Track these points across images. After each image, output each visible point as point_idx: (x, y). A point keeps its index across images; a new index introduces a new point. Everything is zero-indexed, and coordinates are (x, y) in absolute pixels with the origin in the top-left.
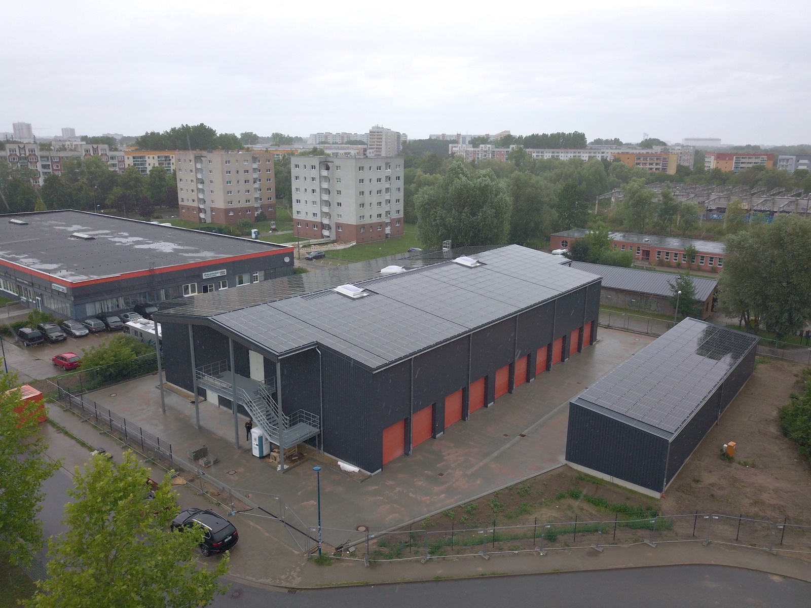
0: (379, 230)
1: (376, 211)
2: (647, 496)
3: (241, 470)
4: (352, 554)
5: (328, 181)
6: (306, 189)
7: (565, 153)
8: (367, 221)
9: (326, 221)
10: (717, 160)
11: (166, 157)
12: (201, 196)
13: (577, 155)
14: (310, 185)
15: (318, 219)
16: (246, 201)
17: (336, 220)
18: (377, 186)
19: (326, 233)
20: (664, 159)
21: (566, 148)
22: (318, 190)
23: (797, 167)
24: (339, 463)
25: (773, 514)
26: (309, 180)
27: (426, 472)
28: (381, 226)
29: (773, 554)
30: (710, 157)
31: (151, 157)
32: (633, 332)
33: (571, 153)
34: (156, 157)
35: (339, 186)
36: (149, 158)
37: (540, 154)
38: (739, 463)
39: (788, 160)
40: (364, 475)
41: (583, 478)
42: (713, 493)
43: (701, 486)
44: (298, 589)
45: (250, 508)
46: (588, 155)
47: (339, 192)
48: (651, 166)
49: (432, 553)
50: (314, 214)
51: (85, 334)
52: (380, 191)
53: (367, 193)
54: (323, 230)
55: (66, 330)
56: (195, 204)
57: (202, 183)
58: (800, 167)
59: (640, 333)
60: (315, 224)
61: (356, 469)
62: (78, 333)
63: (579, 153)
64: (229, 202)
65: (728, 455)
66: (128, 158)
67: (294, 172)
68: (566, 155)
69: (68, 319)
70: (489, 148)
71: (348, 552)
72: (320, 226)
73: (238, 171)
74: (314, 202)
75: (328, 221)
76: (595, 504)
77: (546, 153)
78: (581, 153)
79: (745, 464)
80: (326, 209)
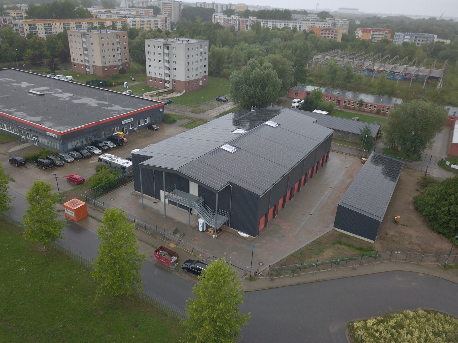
0: (196, 83)
1: (195, 72)
2: (369, 242)
3: (196, 238)
4: (262, 275)
5: (168, 55)
6: (155, 60)
7: (279, 22)
8: (190, 79)
9: (167, 79)
10: (363, 32)
11: (48, 24)
12: (86, 58)
13: (286, 24)
14: (157, 58)
15: (162, 77)
16: (114, 61)
17: (172, 77)
18: (195, 59)
19: (167, 85)
20: (336, 31)
21: (280, 19)
22: (162, 61)
23: (404, 40)
24: (239, 233)
25: (417, 248)
26: (157, 54)
27: (277, 235)
28: (197, 81)
29: (419, 265)
30: (359, 31)
31: (40, 24)
32: (343, 153)
33: (283, 22)
34: (43, 25)
35: (174, 59)
36: (38, 25)
37: (266, 23)
38: (401, 225)
39: (399, 36)
40: (252, 238)
41: (342, 235)
42: (394, 239)
43: (388, 236)
44: (247, 291)
45: (209, 257)
46: (292, 24)
47: (175, 62)
48: (329, 36)
49: (293, 273)
50: (160, 74)
51: (73, 161)
52: (197, 61)
53: (190, 63)
54: (165, 83)
55: (62, 159)
56: (83, 63)
57: (87, 50)
58: (406, 40)
59: (347, 154)
60: (160, 80)
61: (247, 236)
62: (69, 161)
63: (287, 23)
64: (104, 62)
65: (397, 222)
66: (26, 25)
67: (147, 49)
68: (280, 23)
69: (60, 152)
70: (237, 18)
71: (260, 275)
72: (163, 81)
73: (108, 44)
74: (160, 68)
75: (168, 79)
76: (348, 246)
77: (269, 22)
78: (289, 23)
79: (403, 225)
80: (167, 72)
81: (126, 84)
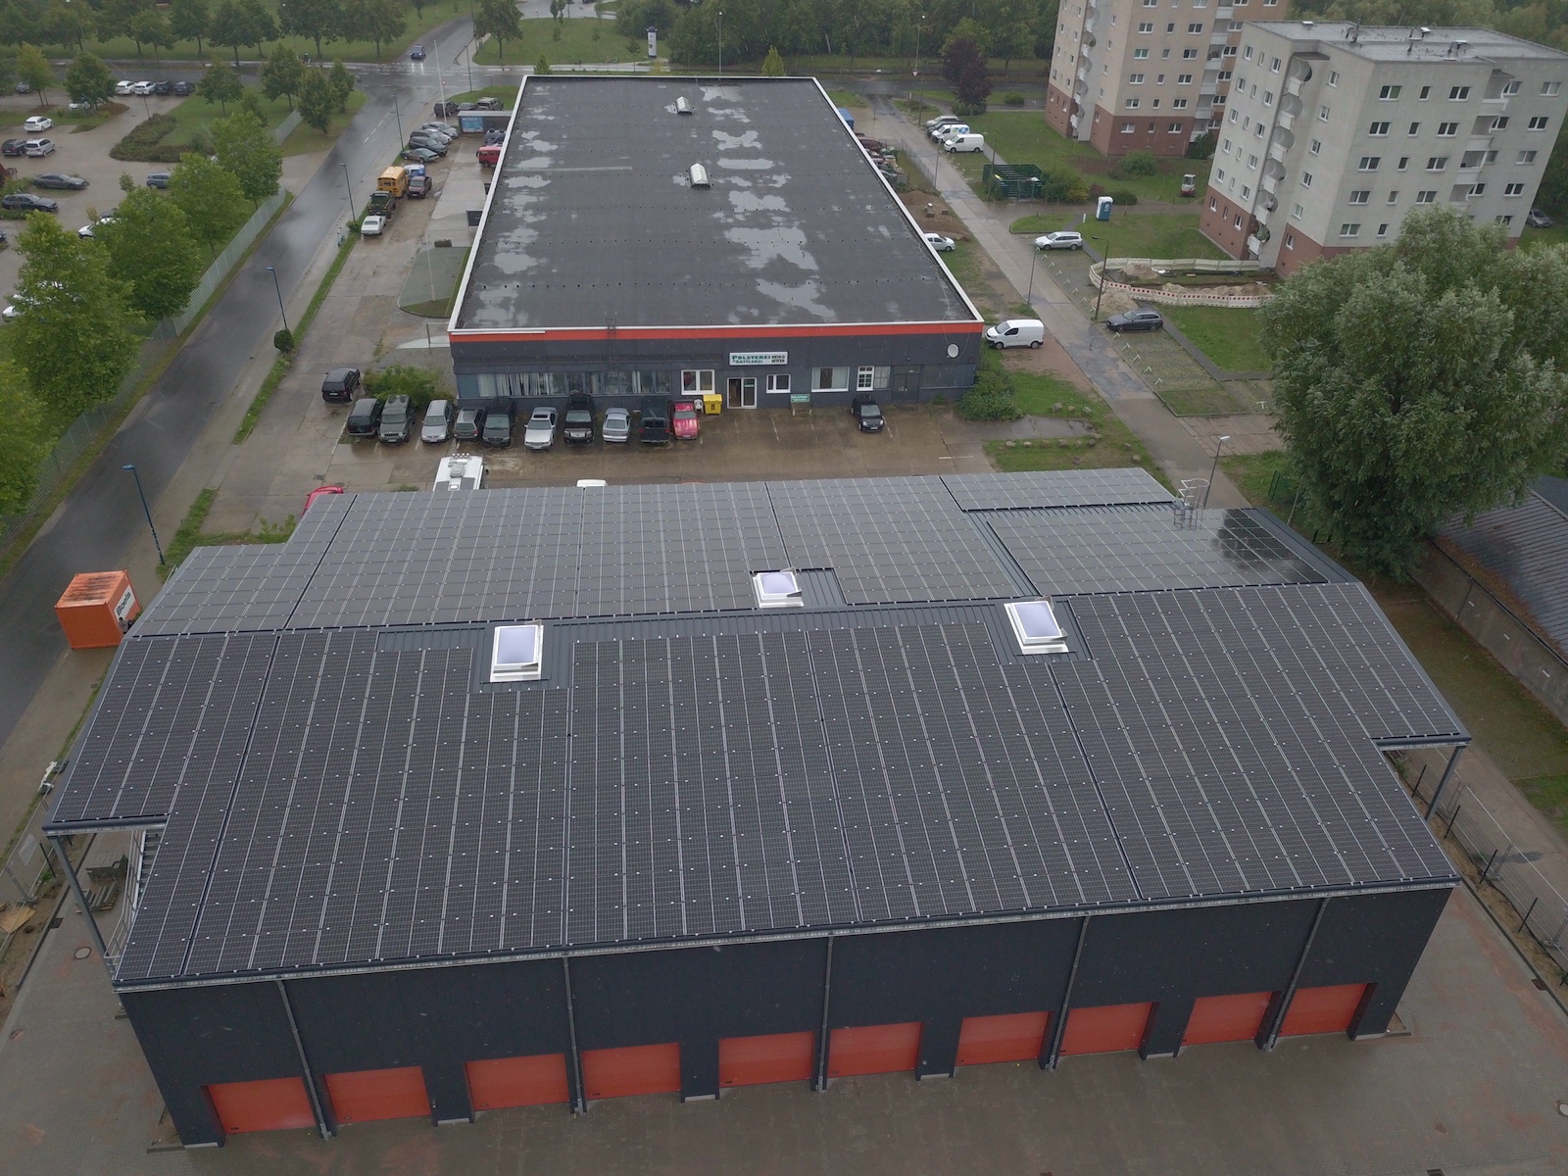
5: (1295, 108)
6: (1248, 119)
8: (1365, 239)
9: (1263, 216)
12: (1082, 75)
14: (1258, 111)
15: (1248, 204)
16: (1177, 102)
17: (1286, 218)
18: (1433, 145)
19: (1255, 245)
22: (1269, 129)
26: (1260, 97)
35: (1321, 129)
47: (1316, 146)
50: (1245, 188)
52: (1443, 160)
53: (1389, 163)
54: (1251, 238)
56: (1070, 91)
57: (1091, 42)
60: (1240, 216)
62: (424, 436)
64: (1130, 101)
67: (1240, 65)
72: (1245, 224)
73: (1172, 25)
74: (1253, 159)
75: (1268, 217)
80: (1271, 186)
81: (1104, 204)
